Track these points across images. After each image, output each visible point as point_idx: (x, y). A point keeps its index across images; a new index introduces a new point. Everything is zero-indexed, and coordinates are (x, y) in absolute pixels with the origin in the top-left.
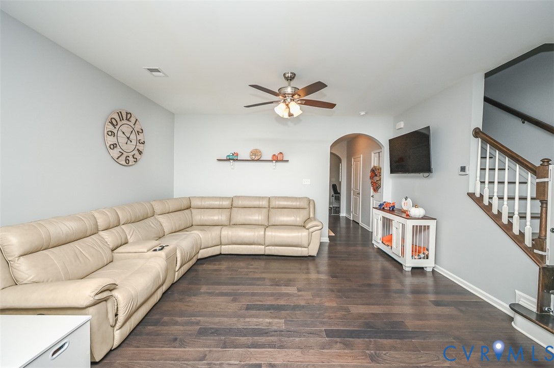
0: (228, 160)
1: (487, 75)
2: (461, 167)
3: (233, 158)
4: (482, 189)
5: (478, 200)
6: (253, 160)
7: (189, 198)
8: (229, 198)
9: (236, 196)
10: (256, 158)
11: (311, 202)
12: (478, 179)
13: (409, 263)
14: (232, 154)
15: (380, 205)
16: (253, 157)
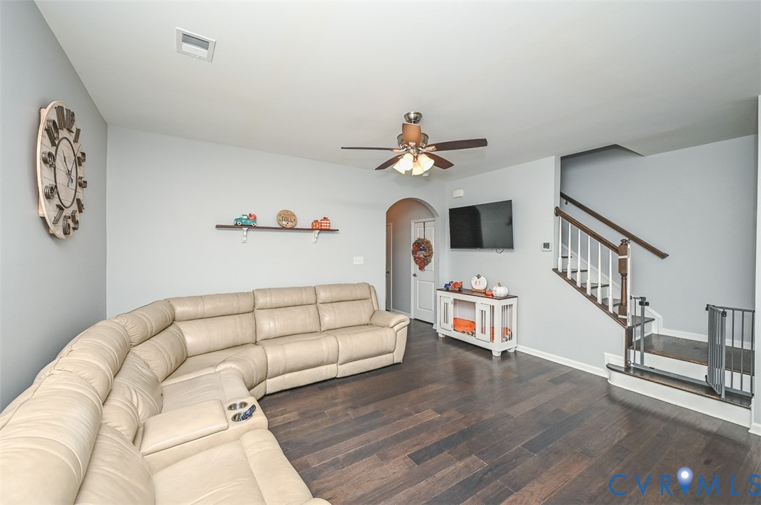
0: (238, 226)
1: (563, 158)
2: (544, 244)
3: (247, 224)
4: (564, 264)
5: (563, 274)
6: (283, 228)
7: (168, 301)
8: (248, 293)
9: (258, 290)
10: (290, 225)
11: (372, 288)
12: (560, 255)
13: (497, 348)
14: (246, 217)
15: (446, 285)
16: (284, 223)
